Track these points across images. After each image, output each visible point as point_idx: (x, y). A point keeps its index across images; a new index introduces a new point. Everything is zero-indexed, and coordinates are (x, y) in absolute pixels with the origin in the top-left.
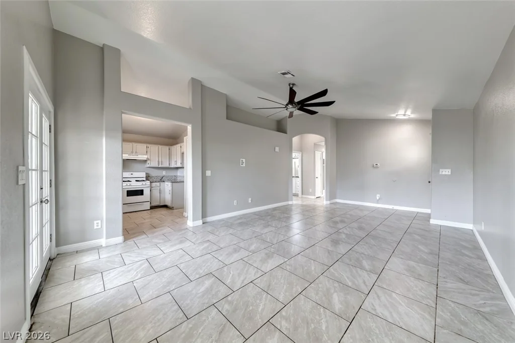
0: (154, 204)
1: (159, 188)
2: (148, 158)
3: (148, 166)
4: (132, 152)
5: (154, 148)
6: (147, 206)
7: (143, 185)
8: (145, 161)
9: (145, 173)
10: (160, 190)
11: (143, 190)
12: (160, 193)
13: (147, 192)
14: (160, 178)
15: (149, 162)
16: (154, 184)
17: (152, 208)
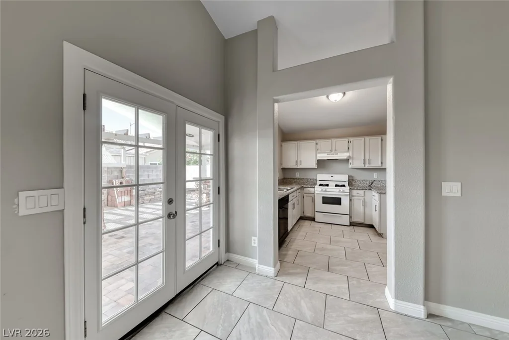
0: (356, 219)
1: (362, 198)
2: (349, 156)
3: (350, 166)
4: (331, 151)
5: (358, 142)
6: (346, 220)
7: (340, 191)
8: (347, 160)
9: (347, 176)
10: (364, 201)
11: (340, 198)
12: (364, 205)
13: (345, 201)
14: (368, 183)
15: (351, 161)
16: (355, 192)
17: (352, 224)
